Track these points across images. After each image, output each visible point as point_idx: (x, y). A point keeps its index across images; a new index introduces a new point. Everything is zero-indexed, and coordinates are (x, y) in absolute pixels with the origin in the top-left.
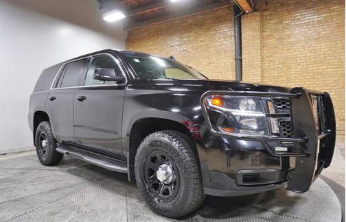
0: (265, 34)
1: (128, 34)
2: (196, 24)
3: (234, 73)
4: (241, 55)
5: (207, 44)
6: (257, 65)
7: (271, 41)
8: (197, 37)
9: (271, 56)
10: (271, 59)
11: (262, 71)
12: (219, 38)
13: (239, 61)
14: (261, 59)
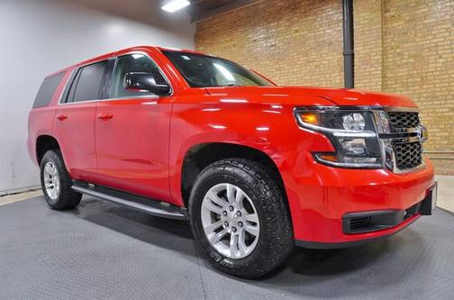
0: (388, 14)
1: (197, 27)
2: (288, 8)
3: (343, 74)
4: (352, 48)
5: (303, 36)
6: (377, 60)
7: (398, 25)
8: (289, 26)
9: (398, 47)
10: (398, 51)
11: (384, 69)
12: (321, 26)
13: (350, 57)
14: (383, 51)
